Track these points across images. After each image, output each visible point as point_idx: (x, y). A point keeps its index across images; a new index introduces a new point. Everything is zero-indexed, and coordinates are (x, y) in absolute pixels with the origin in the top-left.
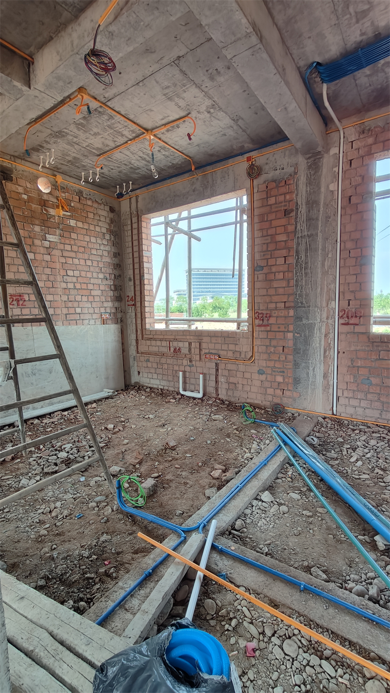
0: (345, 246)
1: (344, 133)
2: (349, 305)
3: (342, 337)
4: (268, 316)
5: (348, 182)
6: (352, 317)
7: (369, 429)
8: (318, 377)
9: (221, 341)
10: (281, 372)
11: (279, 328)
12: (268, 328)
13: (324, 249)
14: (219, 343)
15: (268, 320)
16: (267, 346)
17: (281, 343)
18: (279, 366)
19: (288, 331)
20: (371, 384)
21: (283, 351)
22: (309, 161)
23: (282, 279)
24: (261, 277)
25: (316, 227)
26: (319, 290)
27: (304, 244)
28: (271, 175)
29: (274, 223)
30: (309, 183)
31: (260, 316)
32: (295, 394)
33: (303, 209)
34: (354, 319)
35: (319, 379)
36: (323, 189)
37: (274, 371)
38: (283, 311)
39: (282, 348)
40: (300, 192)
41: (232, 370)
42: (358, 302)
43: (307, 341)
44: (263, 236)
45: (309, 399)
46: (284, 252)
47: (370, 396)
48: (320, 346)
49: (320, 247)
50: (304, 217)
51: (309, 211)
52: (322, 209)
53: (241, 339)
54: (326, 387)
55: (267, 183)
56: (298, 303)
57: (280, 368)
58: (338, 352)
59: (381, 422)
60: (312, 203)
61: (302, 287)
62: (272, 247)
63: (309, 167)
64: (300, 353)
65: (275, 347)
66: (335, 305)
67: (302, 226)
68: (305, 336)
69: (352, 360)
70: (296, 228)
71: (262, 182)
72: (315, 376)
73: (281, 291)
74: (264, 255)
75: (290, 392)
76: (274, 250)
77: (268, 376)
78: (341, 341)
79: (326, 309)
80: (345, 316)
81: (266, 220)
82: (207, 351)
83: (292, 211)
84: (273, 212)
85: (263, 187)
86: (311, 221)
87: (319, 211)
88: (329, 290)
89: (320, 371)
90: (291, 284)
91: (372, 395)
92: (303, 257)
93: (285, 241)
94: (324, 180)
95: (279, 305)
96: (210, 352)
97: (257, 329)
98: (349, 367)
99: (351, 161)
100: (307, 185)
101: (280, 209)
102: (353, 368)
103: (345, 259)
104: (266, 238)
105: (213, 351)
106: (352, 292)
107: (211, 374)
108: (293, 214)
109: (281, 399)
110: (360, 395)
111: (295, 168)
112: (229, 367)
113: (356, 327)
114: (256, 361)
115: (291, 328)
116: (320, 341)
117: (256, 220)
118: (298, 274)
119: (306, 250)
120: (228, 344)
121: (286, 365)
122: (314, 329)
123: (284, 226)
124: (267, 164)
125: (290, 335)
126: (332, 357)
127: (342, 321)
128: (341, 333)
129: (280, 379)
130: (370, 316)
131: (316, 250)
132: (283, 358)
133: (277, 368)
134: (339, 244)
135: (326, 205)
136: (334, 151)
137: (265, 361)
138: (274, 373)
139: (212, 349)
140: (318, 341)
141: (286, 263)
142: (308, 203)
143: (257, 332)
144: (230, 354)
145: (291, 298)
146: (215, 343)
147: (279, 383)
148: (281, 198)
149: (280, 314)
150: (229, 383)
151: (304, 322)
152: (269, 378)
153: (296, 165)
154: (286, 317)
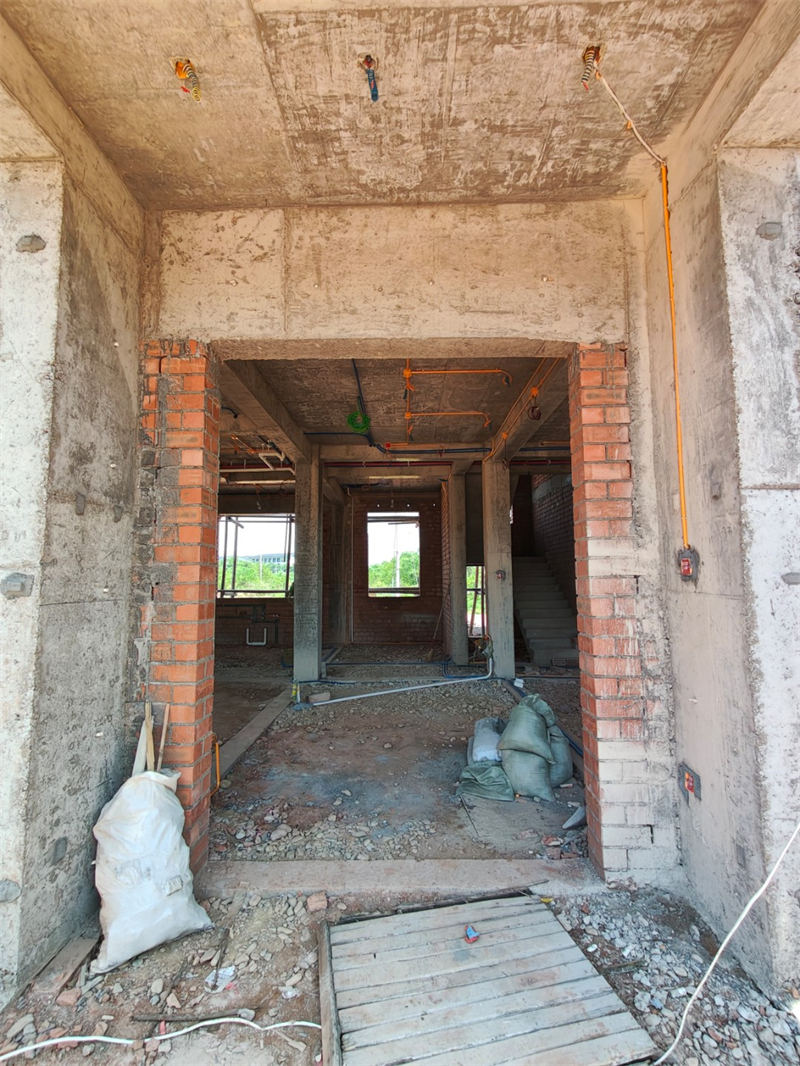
0: (355, 553)
2: (358, 582)
3: (355, 599)
5: (356, 521)
8: (343, 622)
14: (279, 606)
22: (337, 507)
26: (344, 574)
33: (334, 531)
34: (360, 590)
35: (344, 625)
36: (344, 523)
41: (288, 624)
42: (362, 582)
47: (369, 630)
48: (344, 605)
49: (343, 551)
50: (335, 534)
51: (337, 532)
52: (343, 532)
54: (348, 628)
56: (331, 580)
58: (353, 607)
59: (375, 643)
63: (337, 510)
66: (351, 582)
69: (360, 611)
75: (327, 633)
79: (346, 584)
80: (356, 588)
82: (270, 612)
83: (328, 530)
86: (338, 537)
88: (348, 574)
89: (344, 618)
94: (344, 518)
99: (357, 511)
100: (336, 519)
102: (361, 616)
103: (356, 559)
106: (359, 575)
107: (272, 628)
110: (364, 630)
112: (286, 621)
113: (362, 594)
116: (344, 602)
119: (336, 551)
120: (285, 606)
121: (325, 617)
122: (340, 596)
126: (350, 610)
127: (354, 591)
130: (368, 588)
134: (352, 551)
135: (346, 530)
136: (349, 505)
142: (336, 528)
145: (328, 578)
151: (335, 591)
153: (330, 508)
154: (325, 589)
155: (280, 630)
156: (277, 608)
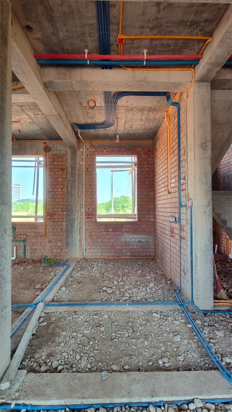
0: (86, 187)
1: (85, 144)
2: (89, 210)
3: (86, 223)
4: (54, 214)
5: (87, 162)
6: (90, 215)
7: (98, 260)
8: (77, 241)
9: (28, 227)
10: (60, 241)
11: (59, 220)
12: (54, 220)
13: (78, 187)
14: (26, 229)
15: (54, 216)
16: (53, 229)
17: (60, 227)
18: (59, 238)
19: (63, 222)
20: (98, 242)
21: (61, 231)
22: (72, 151)
23: (60, 198)
24: (50, 196)
25: (75, 178)
26: (77, 204)
27: (70, 184)
28: (55, 152)
29: (57, 173)
31: (50, 214)
32: (67, 250)
33: (69, 169)
34: (90, 216)
35: (78, 242)
36: (77, 163)
37: (57, 241)
38: (61, 212)
39: (60, 229)
40: (68, 162)
41: (34, 242)
42: (92, 209)
43: (72, 226)
44: (51, 178)
45: (73, 252)
46: (61, 186)
47: (97, 247)
48: (78, 228)
49: (77, 186)
50: (70, 173)
51: (72, 171)
52: (77, 171)
53: (39, 226)
54: (81, 245)
55: (53, 155)
56: (68, 209)
57: (60, 239)
58: (85, 230)
59: (102, 257)
60: (73, 168)
61: (69, 202)
62: (55, 183)
63: (72, 153)
64: (69, 231)
65: (57, 229)
67: (69, 176)
68: (71, 223)
69: (90, 233)
70: (66, 177)
71: (51, 154)
73: (60, 203)
74: (52, 186)
75: (64, 250)
76: (57, 185)
77: (54, 243)
78: (86, 225)
79: (80, 212)
80: (87, 214)
81: (53, 171)
82: (19, 233)
83: (65, 169)
84: (56, 168)
85: (51, 156)
86: (73, 175)
87: (76, 171)
88: (81, 204)
89: (78, 238)
90: (65, 200)
91: (98, 246)
92: (70, 190)
93: (62, 181)
94: (78, 160)
95: (59, 210)
96: (21, 233)
97: (48, 220)
98: (89, 236)
99: (88, 155)
100: (71, 160)
101: (59, 167)
102: (91, 236)
103: (87, 192)
104: (53, 179)
105: (22, 233)
106: (90, 205)
107: (21, 246)
108: (65, 171)
109: (60, 254)
110: (94, 247)
111: (66, 152)
112: (32, 241)
113: (91, 219)
114: (47, 236)
115: (65, 220)
116: (78, 225)
118: (68, 196)
119: (71, 186)
120: (32, 229)
121: (63, 237)
122: (75, 220)
123: (61, 175)
124: (53, 147)
125: (64, 223)
126: (83, 232)
127: (86, 217)
128: (86, 222)
129: (60, 244)
130: (96, 215)
131: (75, 187)
132: (61, 234)
133: (59, 239)
134: (84, 186)
135: (79, 170)
136: (81, 150)
137: (52, 236)
138: (57, 242)
139: (22, 232)
140: (77, 226)
141: (62, 191)
142: (71, 167)
143: (48, 222)
144: (33, 234)
145: (65, 207)
146: (24, 229)
147: (59, 246)
148: (60, 163)
149: (60, 214)
150: (32, 249)
151: (70, 217)
152: (54, 244)
153: (66, 151)
154: (62, 215)
155: (28, 248)
156: (26, 230)
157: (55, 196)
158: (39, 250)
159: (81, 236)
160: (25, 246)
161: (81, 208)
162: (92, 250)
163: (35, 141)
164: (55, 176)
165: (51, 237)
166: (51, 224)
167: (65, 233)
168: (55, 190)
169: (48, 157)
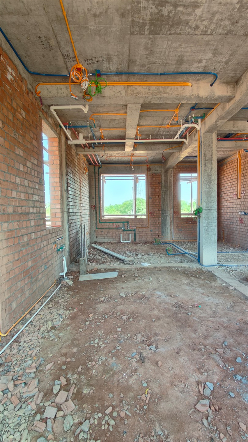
2: (176, 210)
3: (175, 218)
9: (137, 221)
11: (157, 217)
12: (154, 217)
13: (169, 195)
15: (153, 214)
16: (153, 222)
17: (158, 221)
20: (182, 231)
22: (165, 170)
23: (158, 202)
24: (151, 201)
25: (167, 189)
26: (168, 206)
27: (164, 193)
28: (154, 171)
29: (155, 185)
30: (165, 176)
31: (151, 213)
32: (162, 236)
33: (163, 183)
35: (169, 231)
36: (169, 179)
39: (158, 223)
40: (162, 178)
41: (141, 231)
42: (178, 209)
43: (165, 220)
44: (151, 189)
45: (166, 237)
46: (158, 194)
48: (169, 222)
51: (165, 184)
52: (168, 184)
53: (144, 221)
54: (171, 233)
55: (153, 173)
56: (162, 209)
58: (174, 223)
59: (185, 240)
60: (166, 182)
61: (163, 205)
62: (154, 192)
63: (165, 172)
64: (163, 224)
65: (156, 222)
66: (173, 210)
67: (163, 188)
70: (161, 188)
72: (168, 230)
73: (157, 205)
74: (152, 194)
78: (174, 220)
81: (152, 184)
82: (131, 225)
84: (155, 182)
85: (151, 174)
86: (166, 187)
90: (160, 203)
92: (164, 196)
93: (158, 191)
94: (169, 176)
95: (157, 210)
97: (150, 217)
101: (157, 182)
102: (177, 227)
103: (174, 198)
105: (133, 225)
106: (176, 207)
107: (132, 234)
108: (161, 184)
109: (158, 238)
110: (179, 234)
112: (139, 230)
114: (150, 227)
115: (161, 216)
117: (149, 184)
118: (162, 201)
120: (139, 222)
121: (159, 228)
122: (167, 217)
123: (158, 187)
124: (153, 168)
125: (160, 219)
129: (157, 232)
130: (181, 213)
131: (167, 195)
132: (158, 225)
133: (157, 229)
134: (173, 194)
135: (170, 183)
140: (168, 220)
141: (159, 197)
142: (165, 182)
144: (140, 226)
145: (160, 208)
147: (157, 234)
148: (157, 179)
149: (157, 213)
150: (140, 236)
152: (154, 232)
153: (161, 171)
154: (159, 213)
155: (137, 235)
156: (135, 223)
157: (155, 201)
158: (144, 236)
159: (171, 227)
160: (135, 234)
161: (171, 208)
162: (178, 236)
163: (141, 164)
164: (154, 188)
165: (152, 228)
166: (152, 219)
167: (161, 225)
168: (154, 197)
169: (149, 175)
